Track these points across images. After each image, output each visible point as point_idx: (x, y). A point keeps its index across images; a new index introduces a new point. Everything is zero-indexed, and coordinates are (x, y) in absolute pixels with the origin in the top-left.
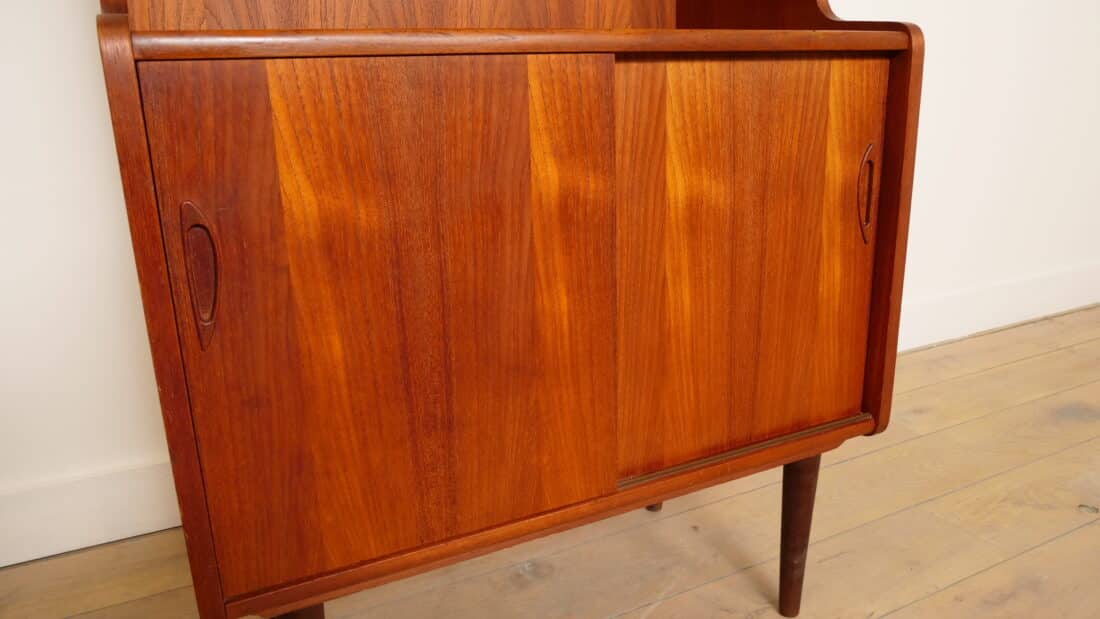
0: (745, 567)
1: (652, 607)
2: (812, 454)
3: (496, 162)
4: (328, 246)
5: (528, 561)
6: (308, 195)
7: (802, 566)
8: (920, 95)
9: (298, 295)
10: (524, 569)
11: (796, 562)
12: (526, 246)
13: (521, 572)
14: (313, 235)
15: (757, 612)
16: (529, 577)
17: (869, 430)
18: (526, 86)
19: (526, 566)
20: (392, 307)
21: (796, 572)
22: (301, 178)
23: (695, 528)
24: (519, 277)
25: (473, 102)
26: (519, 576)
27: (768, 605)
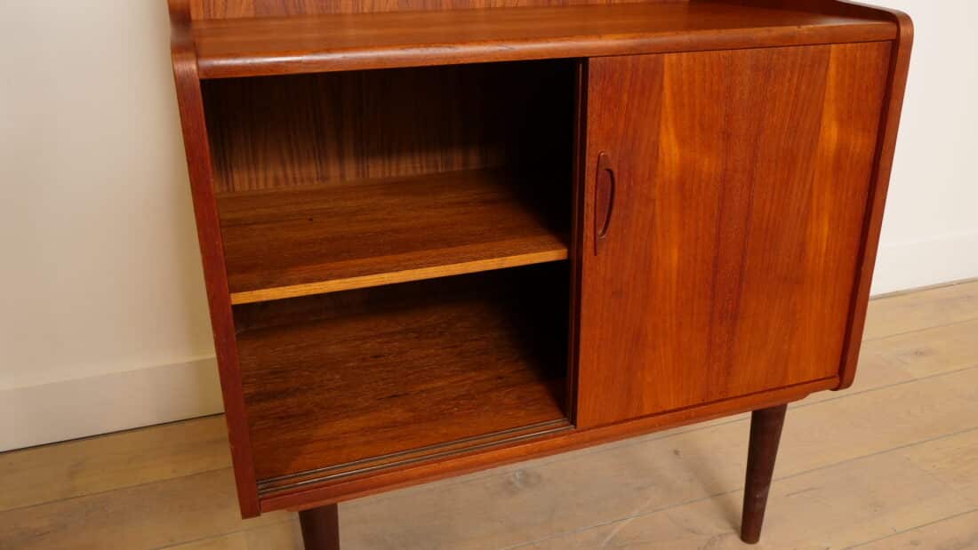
0: (716, 493)
1: (627, 522)
2: (778, 403)
3: (798, 124)
4: (682, 184)
5: (520, 470)
6: (675, 150)
7: (764, 500)
8: (905, 84)
9: (658, 220)
10: (514, 476)
11: (758, 496)
12: (808, 186)
13: (513, 479)
14: (674, 177)
15: (720, 536)
16: (518, 484)
17: (836, 385)
18: (827, 68)
19: (517, 474)
20: (714, 231)
21: (758, 505)
22: (672, 136)
23: (676, 452)
24: (799, 210)
25: (790, 80)
26: (511, 483)
27: (732, 531)
